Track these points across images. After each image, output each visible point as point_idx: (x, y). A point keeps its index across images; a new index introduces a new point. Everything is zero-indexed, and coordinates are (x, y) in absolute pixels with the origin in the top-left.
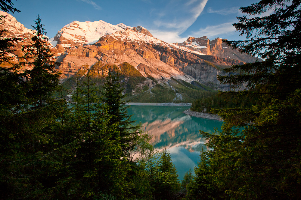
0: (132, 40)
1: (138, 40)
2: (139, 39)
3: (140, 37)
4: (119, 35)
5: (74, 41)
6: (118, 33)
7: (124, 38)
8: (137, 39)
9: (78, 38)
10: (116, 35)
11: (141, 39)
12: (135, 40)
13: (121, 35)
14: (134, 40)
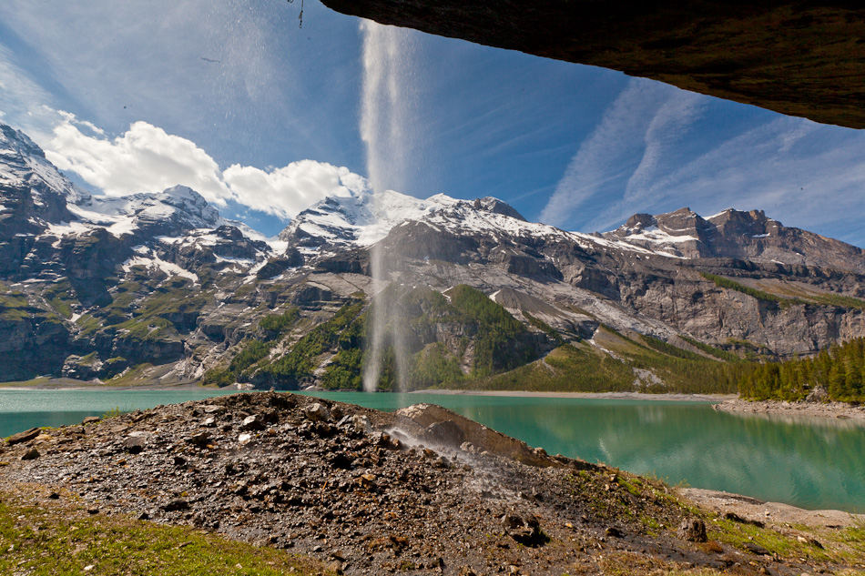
0: (475, 229)
1: (489, 230)
2: (491, 228)
3: (493, 221)
4: (438, 219)
5: (327, 240)
6: (438, 215)
7: (453, 226)
8: (486, 227)
9: (335, 233)
10: (433, 220)
11: (496, 226)
12: (483, 229)
13: (444, 218)
14: (479, 230)
